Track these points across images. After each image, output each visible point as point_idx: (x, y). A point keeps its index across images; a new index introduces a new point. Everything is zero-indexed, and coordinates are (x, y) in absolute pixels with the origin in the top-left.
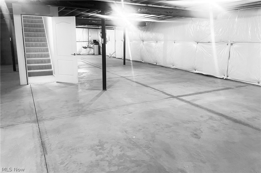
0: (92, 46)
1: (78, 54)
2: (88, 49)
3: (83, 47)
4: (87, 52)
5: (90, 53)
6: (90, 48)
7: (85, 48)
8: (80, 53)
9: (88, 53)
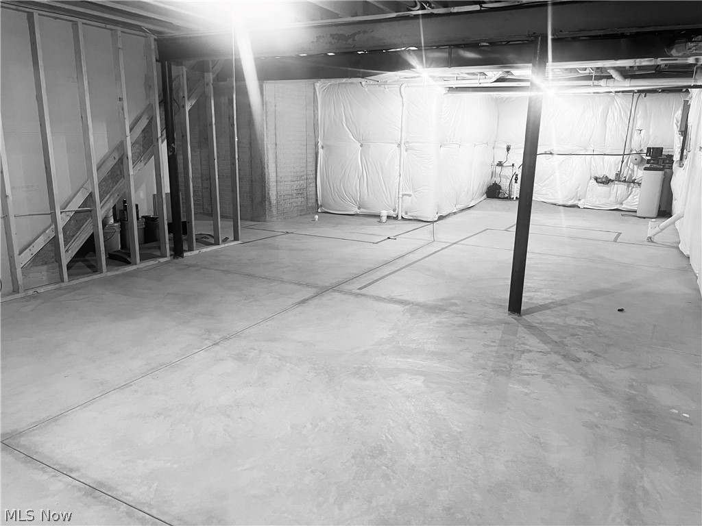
0: (639, 174)
1: (570, 203)
2: (620, 188)
3: (596, 179)
4: (612, 199)
5: (625, 207)
6: (632, 182)
7: (603, 183)
8: (576, 202)
9: (617, 203)
